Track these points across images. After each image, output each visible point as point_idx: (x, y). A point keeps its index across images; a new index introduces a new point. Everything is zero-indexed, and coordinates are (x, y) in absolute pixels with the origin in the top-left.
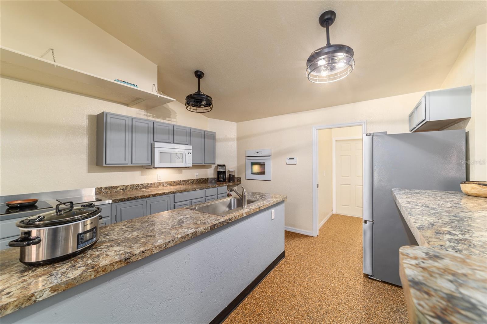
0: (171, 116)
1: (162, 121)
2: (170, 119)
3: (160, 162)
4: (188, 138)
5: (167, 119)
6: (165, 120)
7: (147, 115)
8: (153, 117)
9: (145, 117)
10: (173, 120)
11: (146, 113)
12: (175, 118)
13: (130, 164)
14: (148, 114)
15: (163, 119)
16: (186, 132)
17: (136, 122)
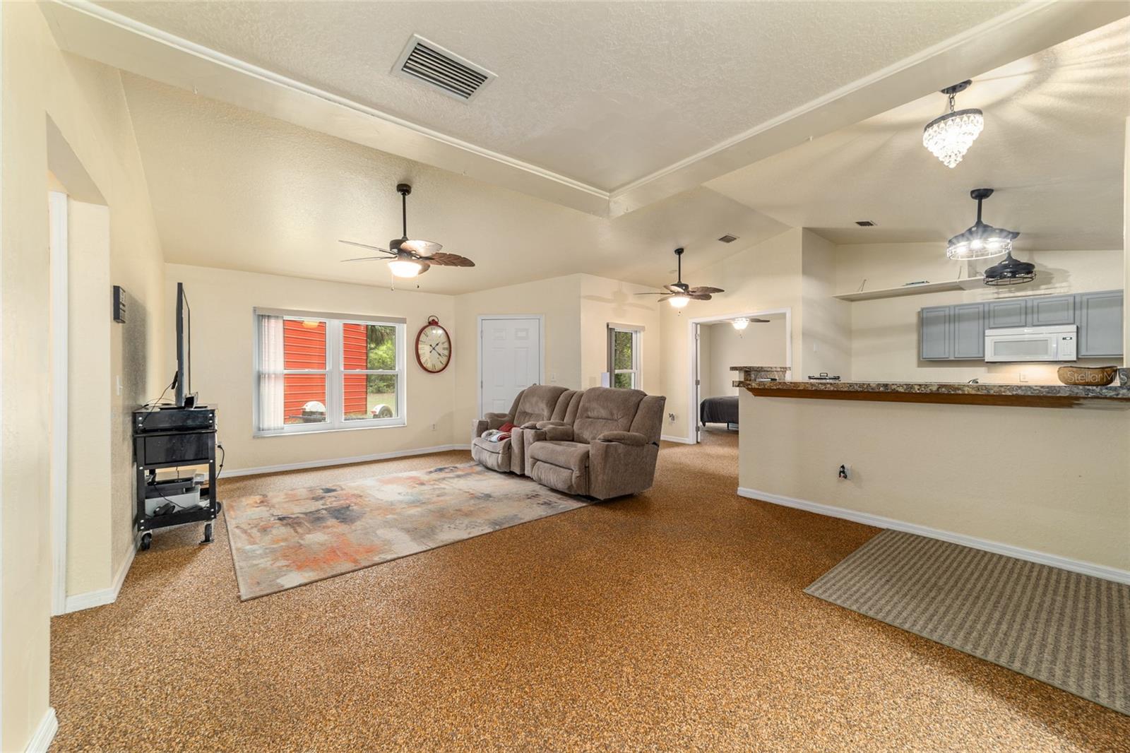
0: (1054, 281)
1: (1030, 293)
2: (1049, 286)
3: (995, 354)
4: (1071, 312)
5: (1043, 287)
6: (1039, 289)
7: (997, 293)
8: (1010, 292)
9: (996, 296)
10: (1057, 285)
11: (996, 291)
12: (1066, 281)
13: (952, 359)
14: (1000, 290)
15: (1033, 290)
16: (1068, 304)
17: (960, 309)
